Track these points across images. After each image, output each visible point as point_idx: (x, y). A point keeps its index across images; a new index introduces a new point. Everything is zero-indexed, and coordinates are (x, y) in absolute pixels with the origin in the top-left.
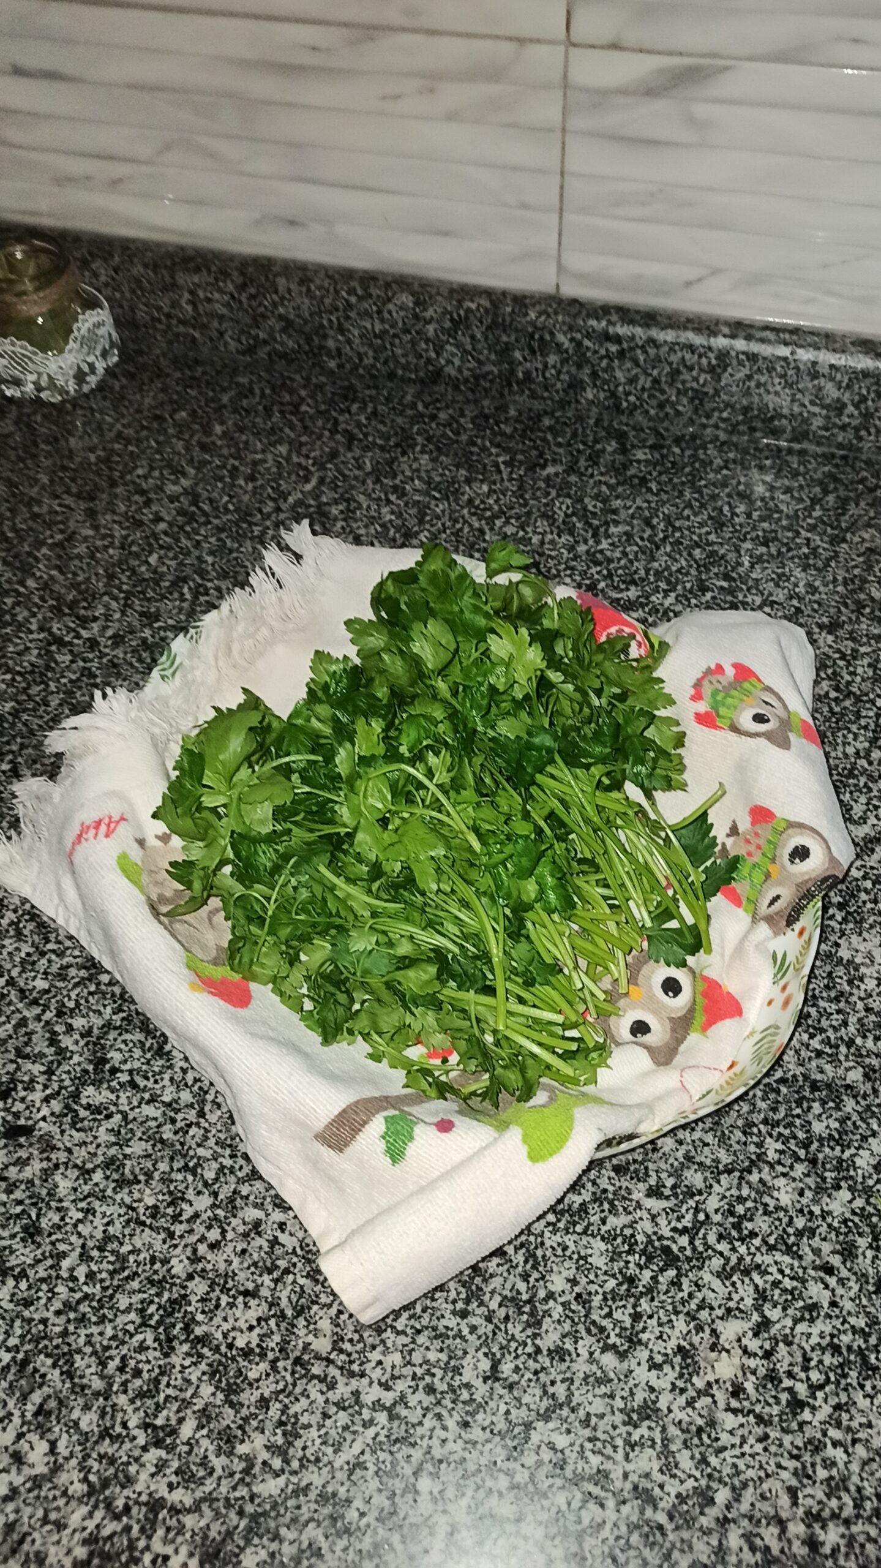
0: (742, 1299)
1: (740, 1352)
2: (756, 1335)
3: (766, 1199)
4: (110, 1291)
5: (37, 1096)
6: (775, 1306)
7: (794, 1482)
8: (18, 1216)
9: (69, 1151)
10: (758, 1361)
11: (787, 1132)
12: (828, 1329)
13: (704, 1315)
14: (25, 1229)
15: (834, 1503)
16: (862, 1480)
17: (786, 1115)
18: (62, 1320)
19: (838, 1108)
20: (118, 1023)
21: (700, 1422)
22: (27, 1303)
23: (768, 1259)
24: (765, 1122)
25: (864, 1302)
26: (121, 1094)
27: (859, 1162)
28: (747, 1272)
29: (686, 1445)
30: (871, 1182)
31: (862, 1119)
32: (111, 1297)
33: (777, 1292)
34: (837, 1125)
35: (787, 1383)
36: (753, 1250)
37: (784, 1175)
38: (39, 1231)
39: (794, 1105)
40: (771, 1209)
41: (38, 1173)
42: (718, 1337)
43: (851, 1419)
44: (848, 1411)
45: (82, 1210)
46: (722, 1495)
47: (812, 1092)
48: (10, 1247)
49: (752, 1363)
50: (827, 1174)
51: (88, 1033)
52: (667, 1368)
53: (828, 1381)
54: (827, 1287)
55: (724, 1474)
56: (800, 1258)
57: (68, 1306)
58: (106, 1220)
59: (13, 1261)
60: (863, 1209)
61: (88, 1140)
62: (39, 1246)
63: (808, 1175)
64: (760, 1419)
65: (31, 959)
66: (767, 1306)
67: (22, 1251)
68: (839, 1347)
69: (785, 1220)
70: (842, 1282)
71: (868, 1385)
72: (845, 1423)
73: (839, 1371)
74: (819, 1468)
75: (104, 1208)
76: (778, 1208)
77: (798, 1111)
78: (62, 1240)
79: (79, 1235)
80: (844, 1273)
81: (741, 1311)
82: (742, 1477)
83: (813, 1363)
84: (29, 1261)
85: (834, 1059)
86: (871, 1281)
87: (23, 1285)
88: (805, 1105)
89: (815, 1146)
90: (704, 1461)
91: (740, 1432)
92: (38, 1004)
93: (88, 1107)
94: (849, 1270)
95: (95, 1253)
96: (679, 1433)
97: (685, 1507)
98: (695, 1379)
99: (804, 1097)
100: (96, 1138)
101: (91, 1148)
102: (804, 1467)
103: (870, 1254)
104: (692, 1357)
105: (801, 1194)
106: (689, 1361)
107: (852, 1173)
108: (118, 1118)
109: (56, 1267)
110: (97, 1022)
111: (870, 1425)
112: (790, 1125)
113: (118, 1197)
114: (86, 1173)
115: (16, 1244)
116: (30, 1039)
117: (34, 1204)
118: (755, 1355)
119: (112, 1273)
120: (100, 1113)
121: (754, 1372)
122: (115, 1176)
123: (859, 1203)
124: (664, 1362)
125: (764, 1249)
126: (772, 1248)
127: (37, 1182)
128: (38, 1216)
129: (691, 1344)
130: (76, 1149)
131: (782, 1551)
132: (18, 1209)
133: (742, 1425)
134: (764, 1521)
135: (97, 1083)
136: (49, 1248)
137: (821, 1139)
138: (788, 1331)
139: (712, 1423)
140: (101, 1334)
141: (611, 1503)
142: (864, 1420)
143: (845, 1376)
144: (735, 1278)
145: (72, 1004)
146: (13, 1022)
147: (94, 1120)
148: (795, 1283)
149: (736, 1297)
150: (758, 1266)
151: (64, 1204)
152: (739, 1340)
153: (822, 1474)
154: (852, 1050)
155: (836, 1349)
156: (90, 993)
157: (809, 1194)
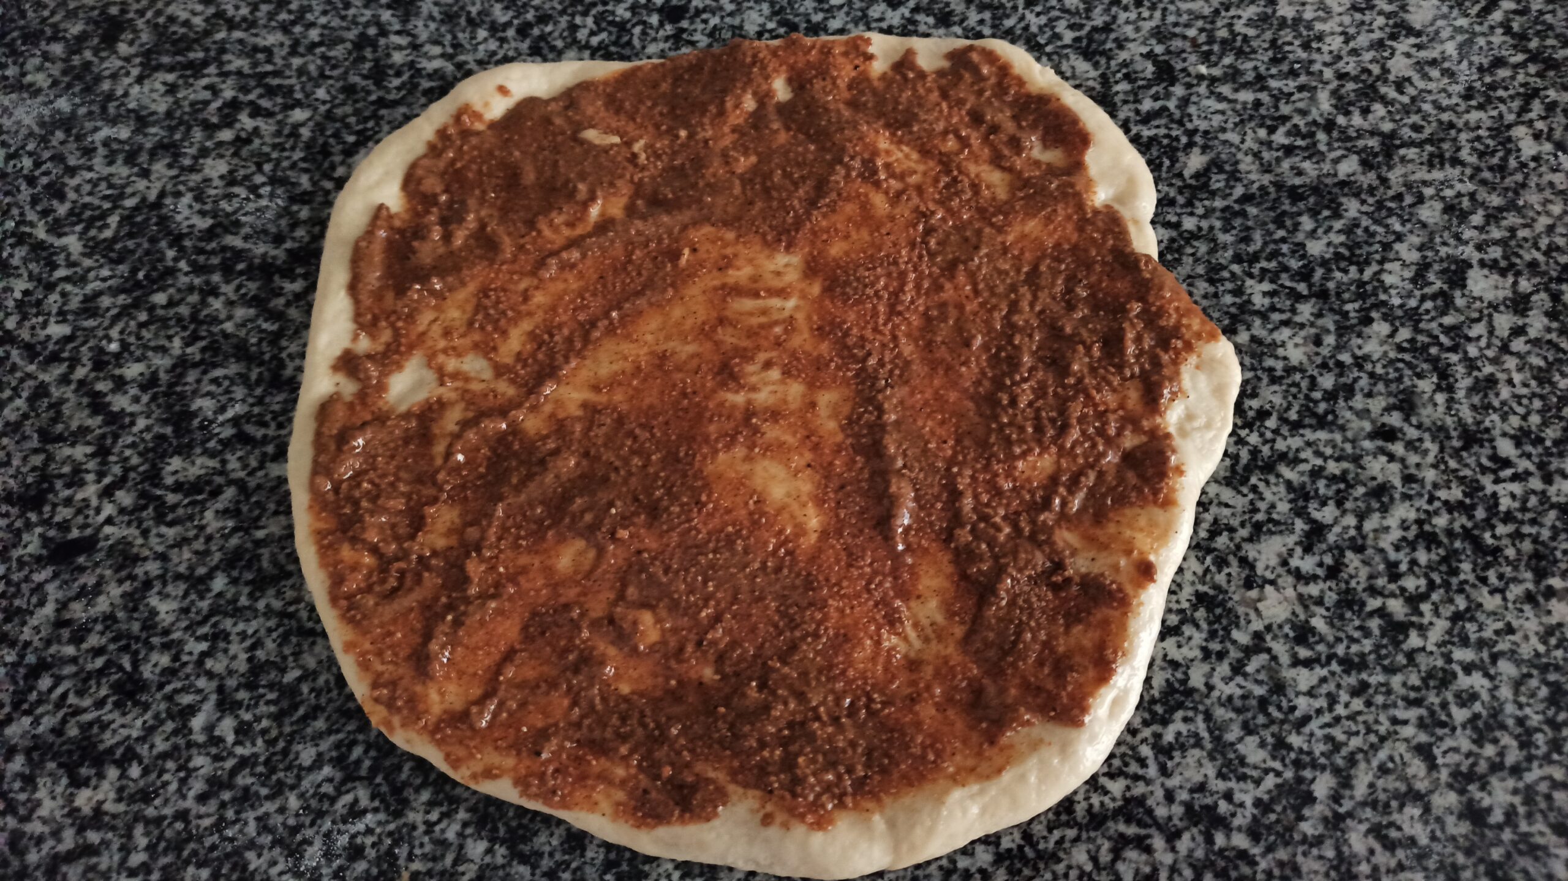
0: (1273, 506)
1: (1290, 580)
2: (1308, 550)
3: (1269, 362)
4: (281, 744)
5: (90, 491)
6: (1324, 504)
7: (1423, 738)
8: (101, 672)
9: (163, 557)
10: (1322, 585)
11: (1273, 265)
12: (1412, 515)
13: (1222, 541)
14: (116, 687)
15: (1489, 750)
16: (1521, 706)
17: (1265, 244)
18: (212, 806)
19: (1337, 215)
20: (198, 357)
21: (1259, 691)
22: (145, 796)
23: (1295, 442)
24: (1237, 259)
25: (1453, 464)
26: (228, 456)
27: (1388, 279)
28: (1269, 467)
29: (1249, 729)
30: (1413, 303)
31: (1376, 222)
32: (285, 752)
33: (1321, 484)
34: (1342, 238)
35: (1374, 603)
36: (1269, 435)
37: (1286, 323)
38: (142, 686)
39: (1272, 227)
40: (1279, 373)
41: (118, 601)
42: (1252, 567)
43: (1480, 629)
44: (1472, 619)
45: (204, 638)
46: (1323, 785)
47: (1293, 203)
48: (98, 720)
49: (1314, 590)
50: (1349, 307)
51: (149, 382)
52: (1188, 630)
53: (1432, 586)
54: (1392, 458)
55: (1317, 753)
56: (1343, 429)
57: (215, 784)
58: (248, 643)
59: (109, 739)
60: (1412, 341)
61: (192, 533)
62: (146, 707)
63: (1319, 315)
64: (1349, 665)
65: (33, 298)
66: (1312, 506)
67: (120, 721)
68: (1434, 534)
69: (1304, 384)
70: (1410, 445)
71: (1492, 575)
72: (1473, 637)
73: (1444, 568)
74: (1454, 710)
75: (241, 627)
76: (1289, 370)
77: (1281, 233)
78: (184, 690)
79: (210, 675)
80: (1412, 433)
81: (1277, 523)
82: (1344, 752)
83: (1404, 567)
84: (135, 734)
85: (1313, 153)
86: (1454, 434)
87: (135, 771)
88: (1289, 223)
89: (1319, 272)
90: (1281, 745)
91: (1324, 689)
92: (61, 360)
93: (178, 487)
94: (1419, 427)
95: (243, 695)
96: (1232, 715)
97: (1273, 817)
98: (1236, 634)
99: (1284, 213)
100: (202, 528)
101: (199, 545)
102: (1432, 713)
103: (1440, 398)
104: (1222, 604)
105: (1318, 341)
106: (1218, 611)
107: (1383, 297)
108: (230, 493)
109: (183, 729)
110: (162, 362)
111: (1510, 630)
112: (1274, 255)
113: (261, 605)
114: (198, 584)
115: (108, 713)
116: (59, 413)
117: (125, 649)
118: (1314, 578)
119: (278, 718)
120: (200, 493)
121: (1320, 602)
122: (249, 576)
123: (1404, 334)
124: (1182, 622)
125: (1285, 431)
126: (1296, 427)
127: (120, 615)
128: (135, 664)
129: (1217, 587)
130: (174, 554)
131: (1433, 838)
132: (99, 662)
133: (1323, 680)
134: (1394, 804)
135: (185, 451)
136: (163, 706)
137: (1324, 263)
138: (1352, 532)
139: (1279, 687)
140: (282, 810)
141: (1158, 842)
142: (1500, 625)
143: (1455, 572)
144: (1253, 480)
145: (114, 347)
146: (25, 394)
147: (193, 503)
148: (1345, 465)
149: (1262, 506)
150: (1283, 457)
151: (176, 636)
152: (1284, 563)
153: (1460, 715)
154: (1335, 134)
155: (1430, 540)
156: (142, 325)
157: (1330, 340)
